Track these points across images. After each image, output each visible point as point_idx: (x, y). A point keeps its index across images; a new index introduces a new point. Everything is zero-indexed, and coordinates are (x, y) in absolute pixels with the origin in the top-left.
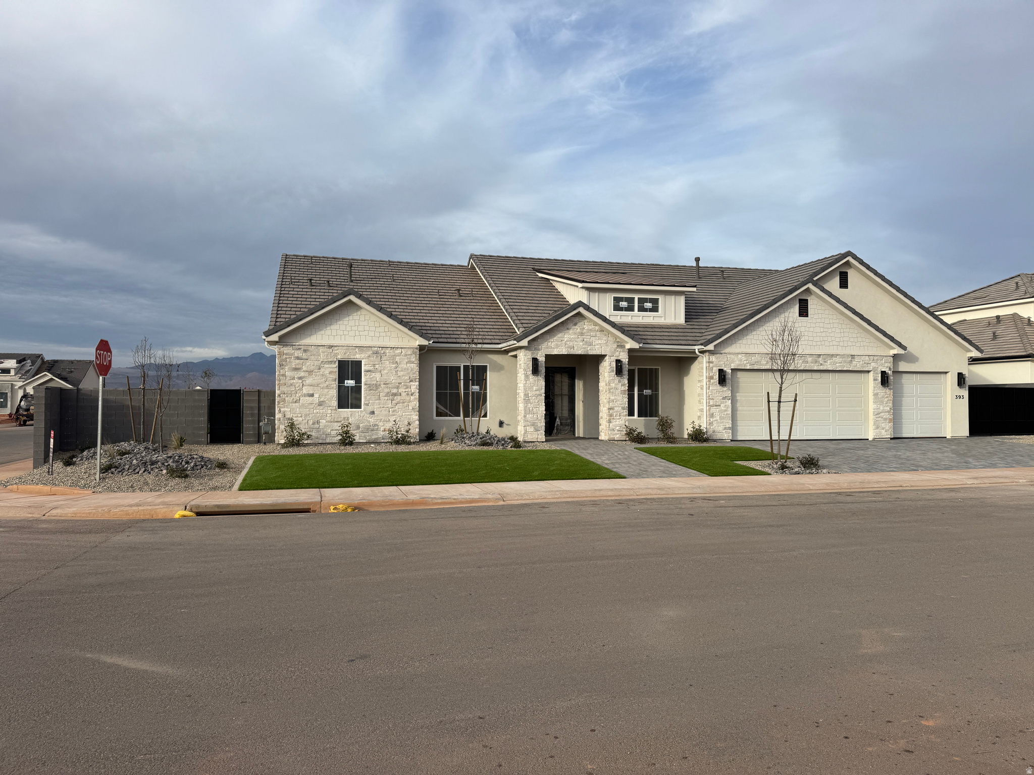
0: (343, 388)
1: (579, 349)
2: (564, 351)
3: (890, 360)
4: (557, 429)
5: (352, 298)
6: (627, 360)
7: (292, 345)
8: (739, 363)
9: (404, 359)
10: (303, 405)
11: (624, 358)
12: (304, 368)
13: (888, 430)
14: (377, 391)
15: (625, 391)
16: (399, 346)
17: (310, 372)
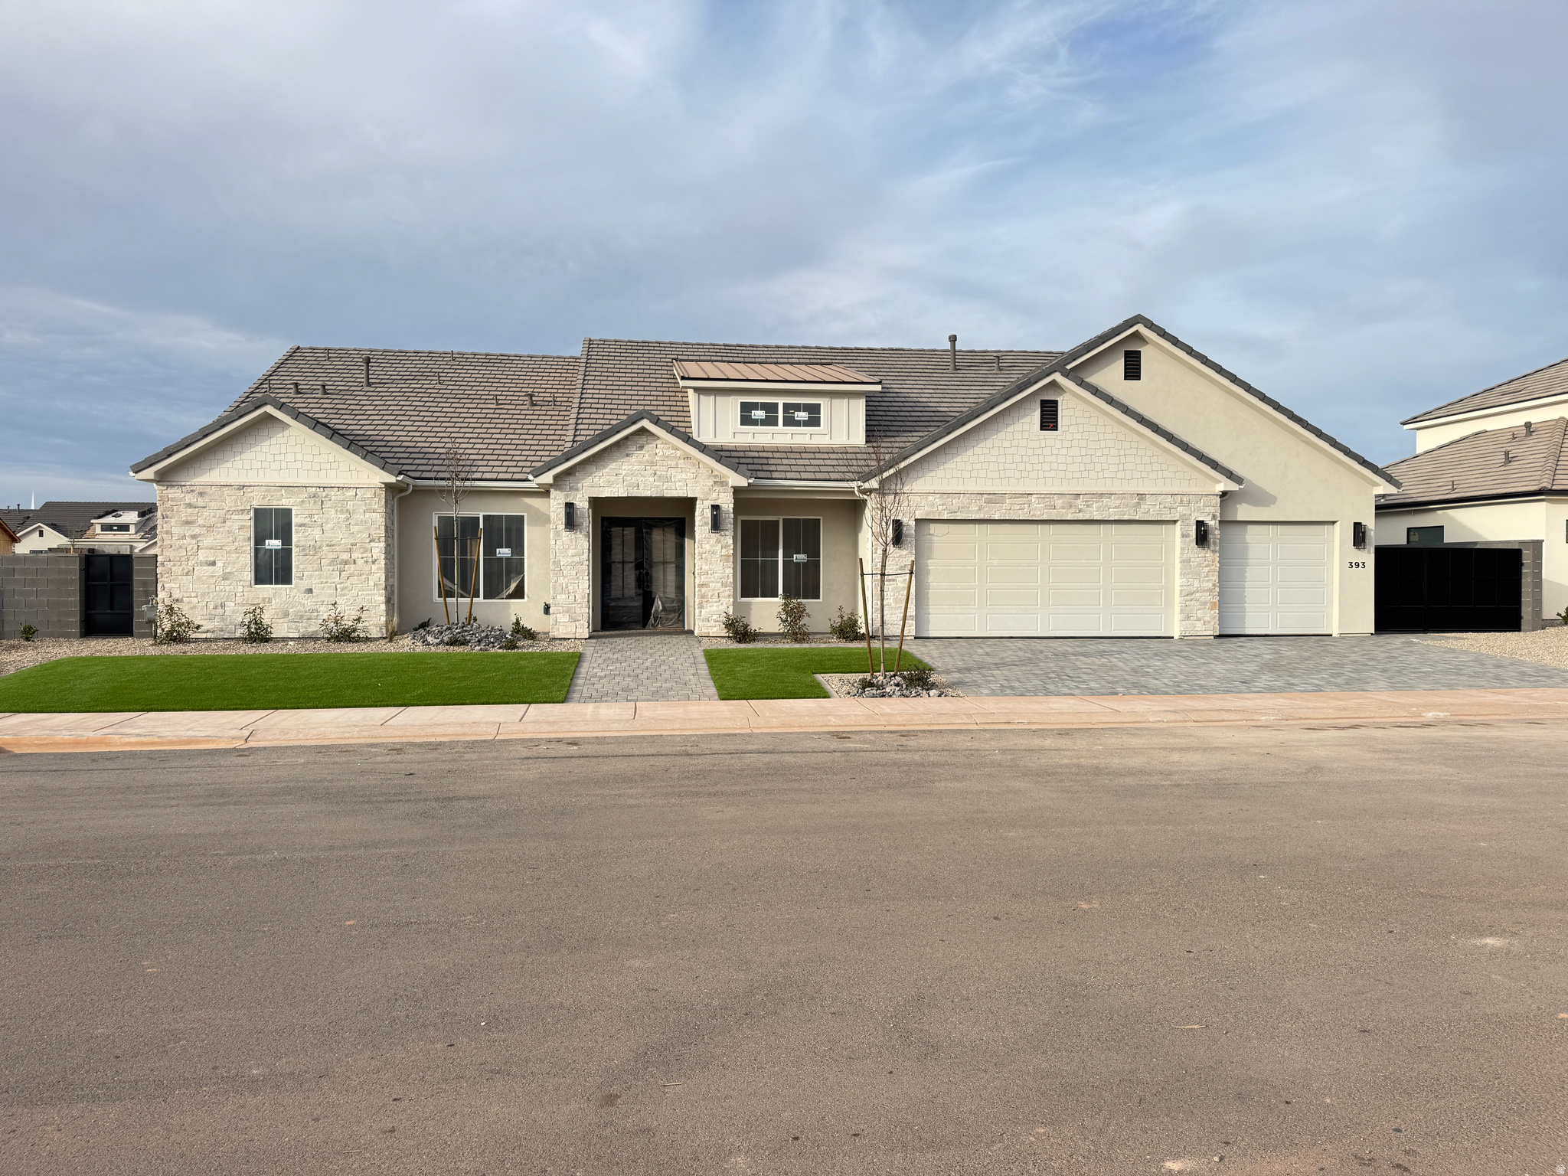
0: (262, 552)
1: (647, 486)
2: (620, 491)
3: (1214, 501)
4: (656, 619)
5: (269, 409)
6: (732, 506)
7: (181, 485)
8: (930, 509)
9: (361, 505)
10: (199, 578)
11: (727, 503)
12: (201, 522)
13: (1209, 622)
14: (316, 557)
15: (728, 556)
16: (351, 484)
17: (210, 527)
